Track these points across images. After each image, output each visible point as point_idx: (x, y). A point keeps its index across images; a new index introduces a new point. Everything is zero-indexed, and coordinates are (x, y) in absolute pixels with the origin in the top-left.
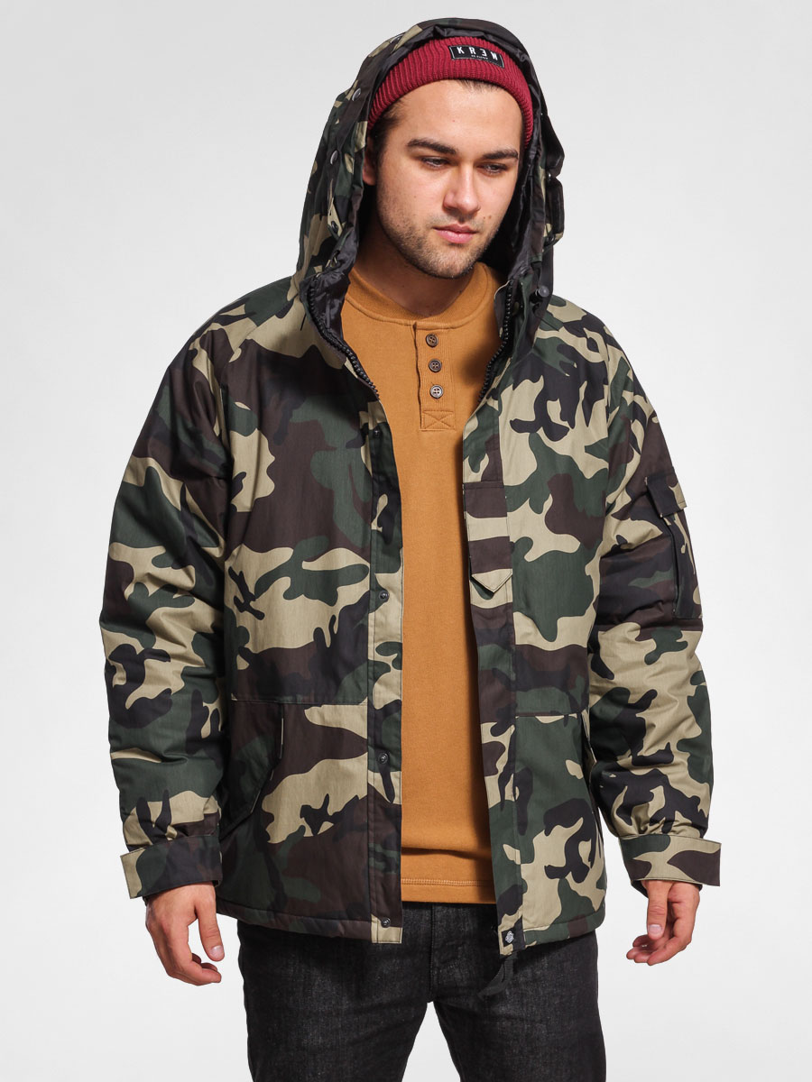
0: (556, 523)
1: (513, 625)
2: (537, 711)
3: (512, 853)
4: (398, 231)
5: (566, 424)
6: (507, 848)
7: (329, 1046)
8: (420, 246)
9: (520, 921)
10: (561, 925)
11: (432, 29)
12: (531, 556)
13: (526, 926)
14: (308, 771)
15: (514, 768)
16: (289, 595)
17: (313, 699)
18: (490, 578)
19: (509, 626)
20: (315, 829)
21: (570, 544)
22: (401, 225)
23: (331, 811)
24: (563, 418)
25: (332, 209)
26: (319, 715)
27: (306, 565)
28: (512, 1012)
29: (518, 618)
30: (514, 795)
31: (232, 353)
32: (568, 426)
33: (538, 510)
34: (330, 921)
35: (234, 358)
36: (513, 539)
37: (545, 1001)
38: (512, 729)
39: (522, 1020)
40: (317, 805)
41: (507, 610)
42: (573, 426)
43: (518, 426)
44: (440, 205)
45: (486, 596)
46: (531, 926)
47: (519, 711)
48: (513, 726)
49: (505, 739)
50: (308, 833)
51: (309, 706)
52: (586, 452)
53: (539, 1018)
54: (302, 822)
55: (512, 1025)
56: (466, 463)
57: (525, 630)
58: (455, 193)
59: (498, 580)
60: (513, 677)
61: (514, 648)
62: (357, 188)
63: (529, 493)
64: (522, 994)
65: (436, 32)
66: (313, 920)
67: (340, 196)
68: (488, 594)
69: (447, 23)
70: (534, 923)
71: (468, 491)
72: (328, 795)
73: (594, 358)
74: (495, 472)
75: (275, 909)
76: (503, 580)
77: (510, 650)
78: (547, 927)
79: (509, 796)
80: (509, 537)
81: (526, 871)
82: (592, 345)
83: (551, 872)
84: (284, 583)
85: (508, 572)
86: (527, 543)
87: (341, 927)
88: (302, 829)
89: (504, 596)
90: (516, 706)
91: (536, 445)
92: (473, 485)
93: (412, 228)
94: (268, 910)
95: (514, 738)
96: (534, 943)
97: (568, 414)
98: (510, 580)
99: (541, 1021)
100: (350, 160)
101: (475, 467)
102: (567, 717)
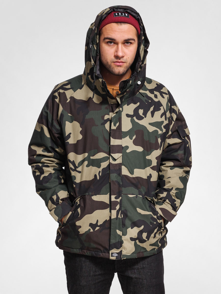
0: (136, 143)
1: (121, 169)
2: (128, 194)
3: (119, 232)
4: (105, 63)
5: (144, 116)
6: (118, 231)
7: (87, 285)
8: (110, 67)
9: (121, 251)
10: (134, 254)
11: (112, 9)
12: (128, 151)
13: (124, 253)
14: (92, 213)
15: (121, 209)
16: (88, 166)
17: (94, 193)
18: (116, 156)
19: (120, 170)
20: (94, 229)
21: (140, 149)
22: (105, 62)
23: (99, 224)
24: (143, 115)
25: (92, 60)
26: (96, 198)
27: (91, 158)
28: (137, 277)
29: (123, 167)
30: (121, 217)
31: (67, 100)
32: (144, 117)
33: (131, 139)
34: (98, 253)
35: (68, 101)
36: (123, 146)
37: (146, 274)
38: (121, 198)
39: (140, 279)
40: (94, 223)
41: (120, 165)
42: (145, 117)
43: (128, 116)
44: (113, 55)
45: (114, 160)
46: (125, 253)
47: (123, 193)
48: (121, 197)
49: (118, 200)
50: (92, 230)
51: (93, 195)
52: (149, 124)
53: (144, 278)
54: (90, 228)
55: (137, 280)
56: (112, 124)
57: (125, 171)
58: (117, 52)
59: (118, 156)
60: (121, 183)
61: (121, 175)
62: (97, 54)
63: (129, 133)
64: (140, 272)
65: (114, 10)
66: (93, 252)
67: (94, 56)
68: (115, 160)
69: (117, 7)
70: (126, 253)
71: (112, 131)
72: (98, 220)
73: (156, 100)
74: (120, 127)
75: (82, 249)
76: (119, 156)
77: (120, 176)
78: (130, 254)
79: (119, 216)
80: (122, 145)
81: (124, 238)
82: (156, 96)
83: (132, 239)
84: (86, 163)
85: (121, 154)
86: (127, 147)
87: (102, 255)
88: (90, 230)
89: (119, 161)
90: (122, 192)
91: (133, 121)
92: (114, 130)
93: (107, 62)
94: (79, 249)
95: (121, 200)
96: (125, 258)
97: (145, 114)
98: (121, 157)
99: (145, 279)
100: (95, 46)
101: (115, 125)
102: (137, 196)
